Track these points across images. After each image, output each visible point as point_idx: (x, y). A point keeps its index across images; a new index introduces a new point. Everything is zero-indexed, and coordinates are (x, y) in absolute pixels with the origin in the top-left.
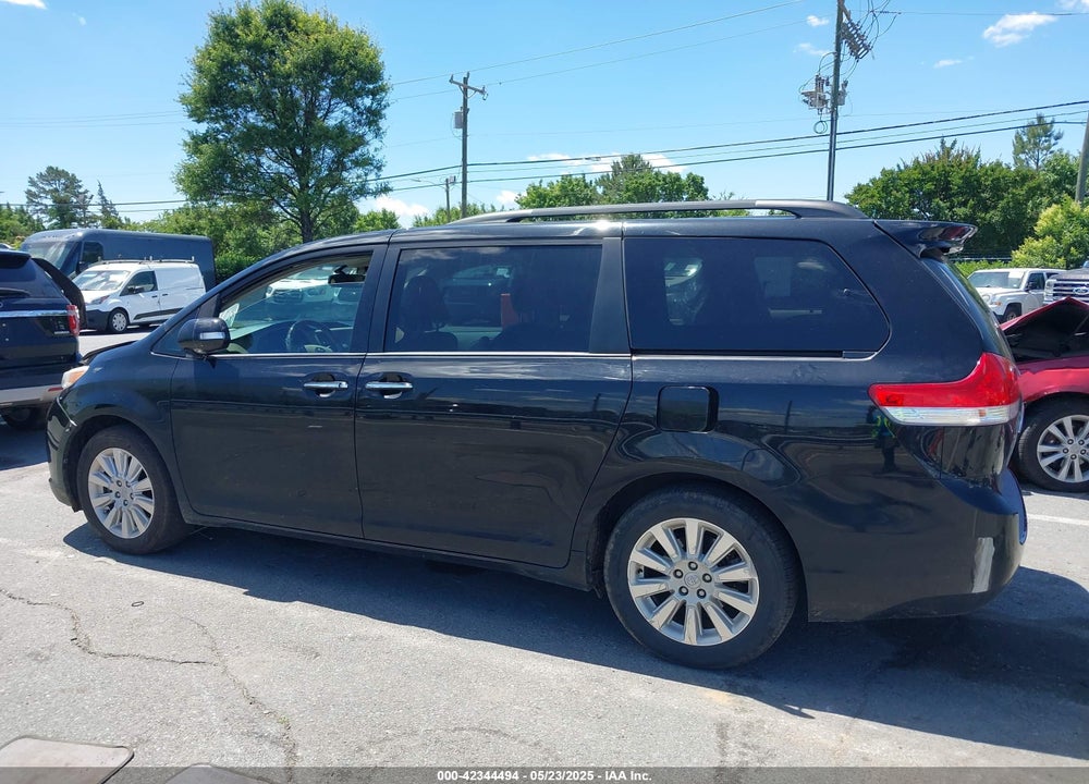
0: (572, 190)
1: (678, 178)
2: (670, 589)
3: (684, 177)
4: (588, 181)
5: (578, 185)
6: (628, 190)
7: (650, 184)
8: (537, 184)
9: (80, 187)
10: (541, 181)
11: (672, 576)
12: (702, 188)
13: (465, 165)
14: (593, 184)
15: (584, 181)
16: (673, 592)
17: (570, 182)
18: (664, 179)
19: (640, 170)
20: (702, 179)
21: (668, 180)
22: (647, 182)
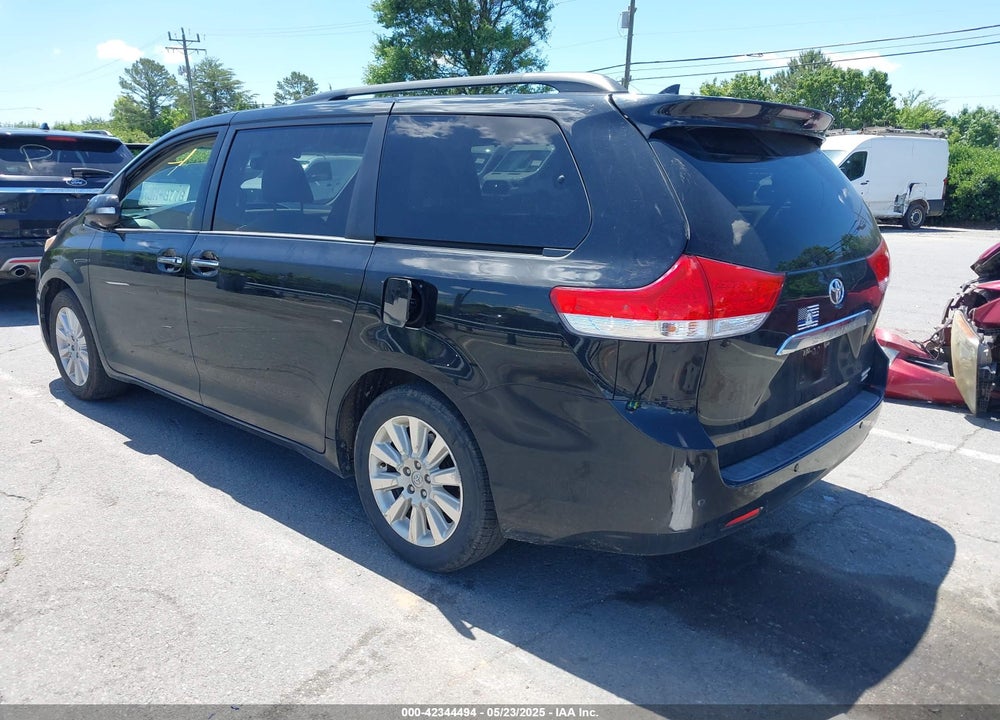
0: (746, 88)
1: (858, 75)
2: (400, 485)
3: (866, 74)
4: (763, 79)
5: (752, 83)
6: (801, 87)
7: (826, 81)
8: (711, 83)
9: (317, 89)
10: (715, 80)
11: (401, 472)
12: (884, 85)
13: (628, 63)
14: (768, 82)
15: (759, 79)
16: (402, 489)
17: (744, 79)
18: (843, 76)
19: (818, 66)
20: (886, 75)
21: (847, 76)
22: (822, 78)
